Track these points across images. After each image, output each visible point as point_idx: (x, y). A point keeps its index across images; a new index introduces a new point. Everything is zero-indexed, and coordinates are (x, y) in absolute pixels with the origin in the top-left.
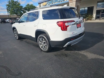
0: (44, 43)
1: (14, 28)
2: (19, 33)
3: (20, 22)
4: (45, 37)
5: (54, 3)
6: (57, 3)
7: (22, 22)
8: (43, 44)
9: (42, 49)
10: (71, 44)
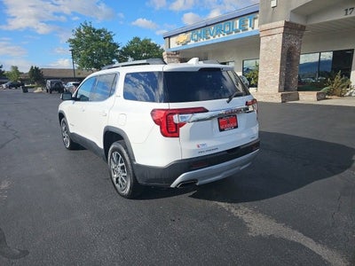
0: (122, 168)
1: (62, 116)
2: (71, 131)
3: (76, 99)
4: (125, 152)
5: (212, 38)
6: (221, 36)
7: (83, 98)
8: (119, 169)
9: (117, 185)
10: (196, 181)
